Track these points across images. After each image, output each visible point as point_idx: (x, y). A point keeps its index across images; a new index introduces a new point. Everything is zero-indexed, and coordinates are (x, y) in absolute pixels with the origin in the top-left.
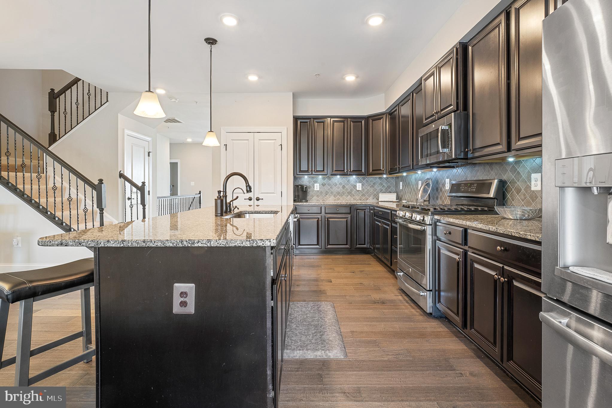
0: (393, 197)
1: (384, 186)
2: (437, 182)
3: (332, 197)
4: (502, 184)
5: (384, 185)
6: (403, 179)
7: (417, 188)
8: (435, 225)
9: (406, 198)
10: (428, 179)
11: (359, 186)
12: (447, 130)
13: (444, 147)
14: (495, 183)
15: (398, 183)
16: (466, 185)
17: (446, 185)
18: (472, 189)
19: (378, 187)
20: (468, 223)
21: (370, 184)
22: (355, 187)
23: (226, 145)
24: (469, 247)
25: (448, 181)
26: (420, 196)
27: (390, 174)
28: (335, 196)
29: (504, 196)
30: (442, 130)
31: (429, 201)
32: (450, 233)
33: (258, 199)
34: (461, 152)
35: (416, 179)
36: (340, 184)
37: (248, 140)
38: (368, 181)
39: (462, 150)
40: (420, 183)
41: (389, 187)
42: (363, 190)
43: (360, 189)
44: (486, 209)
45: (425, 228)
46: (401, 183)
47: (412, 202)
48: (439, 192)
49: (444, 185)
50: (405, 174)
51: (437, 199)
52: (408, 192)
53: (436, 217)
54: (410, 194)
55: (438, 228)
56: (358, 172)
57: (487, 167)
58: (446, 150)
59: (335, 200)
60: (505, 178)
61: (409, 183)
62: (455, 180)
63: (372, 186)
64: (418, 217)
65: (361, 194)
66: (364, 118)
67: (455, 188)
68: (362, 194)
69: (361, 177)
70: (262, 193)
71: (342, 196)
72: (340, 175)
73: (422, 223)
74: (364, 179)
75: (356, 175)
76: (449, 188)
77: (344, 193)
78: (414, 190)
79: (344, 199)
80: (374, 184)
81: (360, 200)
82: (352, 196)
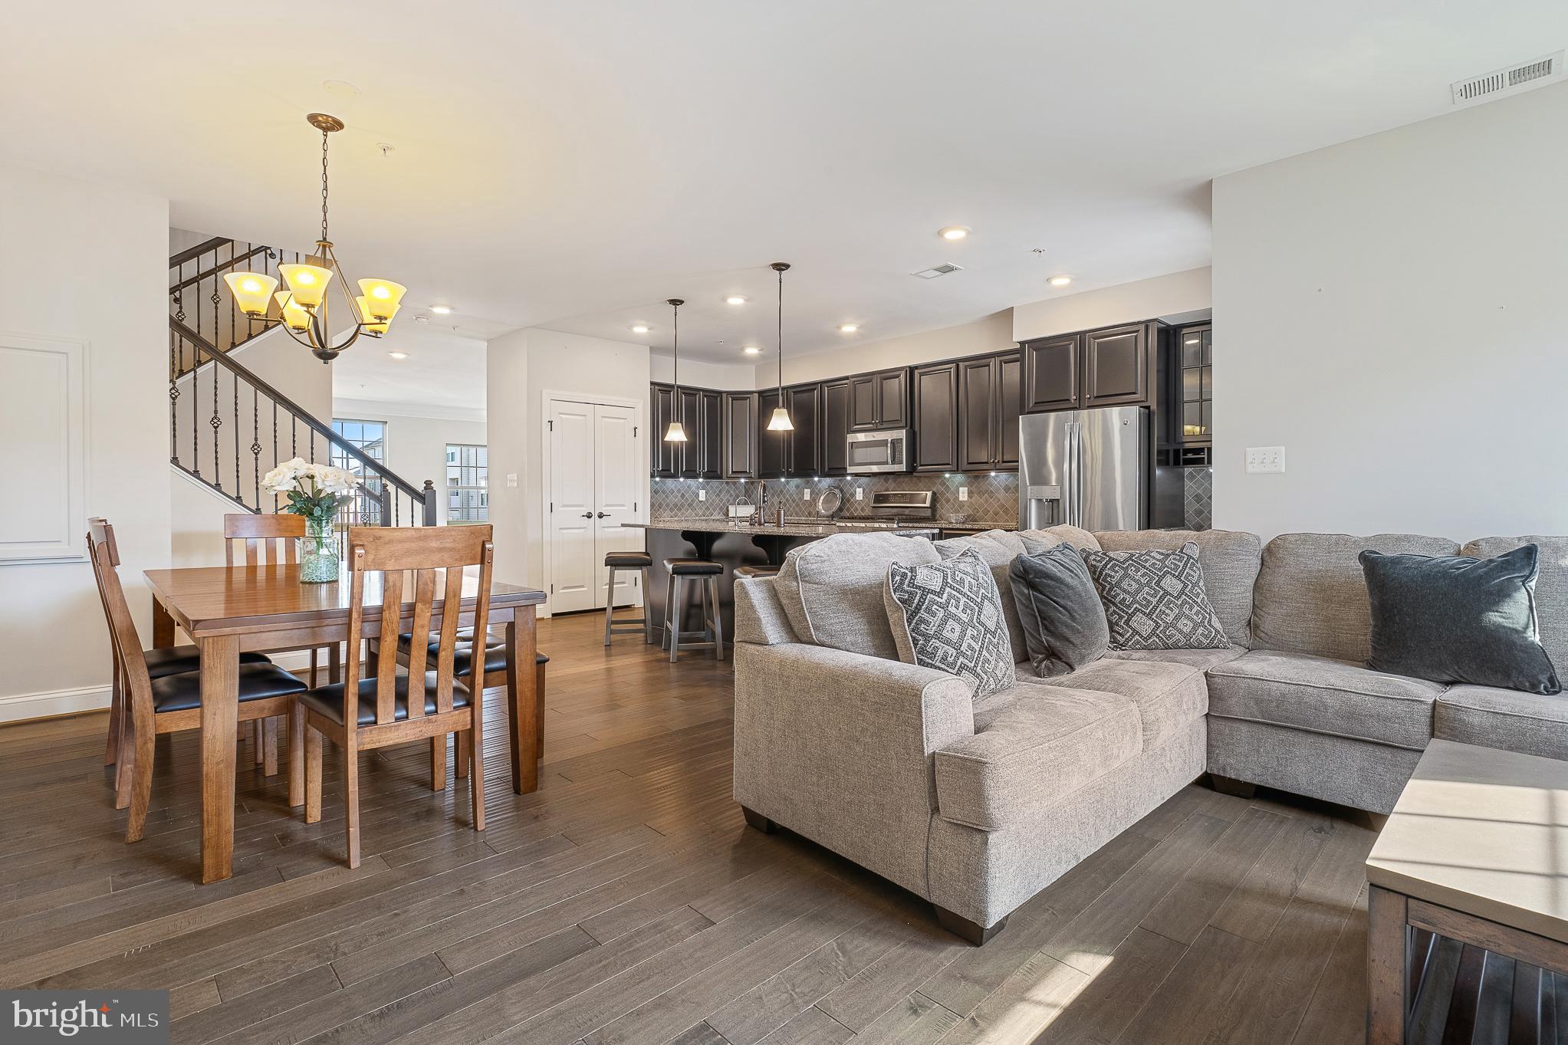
0: (749, 510)
1: (733, 495)
3: (668, 512)
4: (934, 494)
5: (731, 493)
6: (771, 486)
7: (802, 499)
10: (829, 487)
11: (702, 493)
14: (929, 494)
17: (857, 495)
18: (905, 499)
19: (724, 497)
21: (716, 492)
22: (697, 495)
23: (551, 422)
25: (860, 490)
26: (820, 507)
27: (756, 479)
28: (671, 510)
30: (892, 443)
33: (601, 516)
35: (798, 487)
36: (679, 491)
37: (584, 416)
38: (713, 487)
39: (911, 464)
40: (807, 491)
41: (737, 496)
42: (706, 500)
43: (704, 499)
49: (853, 495)
50: (783, 480)
56: (707, 476)
57: (915, 480)
60: (935, 490)
63: (718, 495)
65: (705, 507)
68: (707, 506)
70: (607, 506)
71: (680, 510)
72: (686, 477)
74: (708, 484)
75: (704, 477)
76: (861, 499)
77: (683, 505)
78: (794, 501)
79: (682, 514)
80: (720, 491)
81: (704, 516)
82: (694, 509)
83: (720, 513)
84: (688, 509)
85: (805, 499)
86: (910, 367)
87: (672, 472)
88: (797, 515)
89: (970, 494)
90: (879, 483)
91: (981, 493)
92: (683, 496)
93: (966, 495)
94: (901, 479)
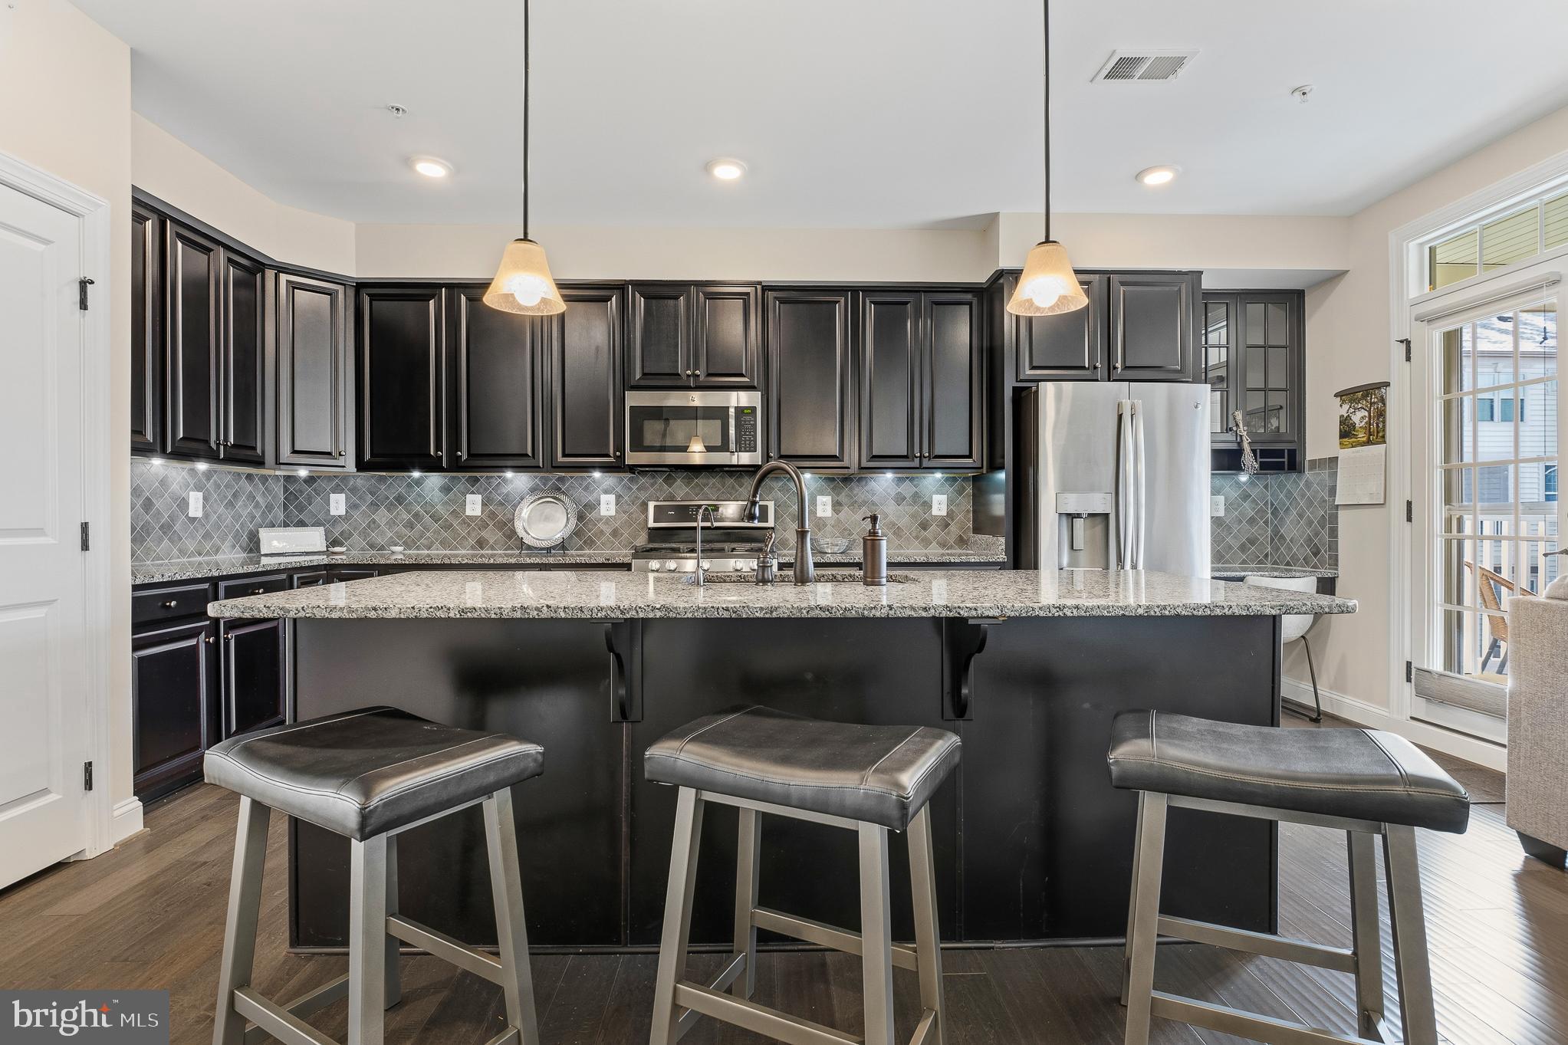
0: (312, 539)
11: (197, 500)
19: (244, 509)
21: (227, 494)
22: (184, 504)
25: (608, 498)
35: (450, 489)
38: (220, 485)
42: (206, 515)
43: (199, 514)
46: (341, 497)
49: (593, 506)
52: (390, 524)
54: (411, 526)
56: (232, 457)
61: (401, 498)
63: (230, 505)
65: (202, 532)
67: (667, 513)
68: (204, 530)
69: (202, 472)
74: (209, 477)
75: (221, 460)
76: (613, 513)
77: (147, 529)
78: (436, 518)
79: (146, 553)
80: (235, 495)
81: (200, 554)
82: (175, 539)
83: (234, 547)
84: (161, 540)
85: (469, 512)
88: (444, 544)
89: (837, 506)
90: (652, 485)
91: (855, 505)
93: (829, 508)
94: (699, 481)
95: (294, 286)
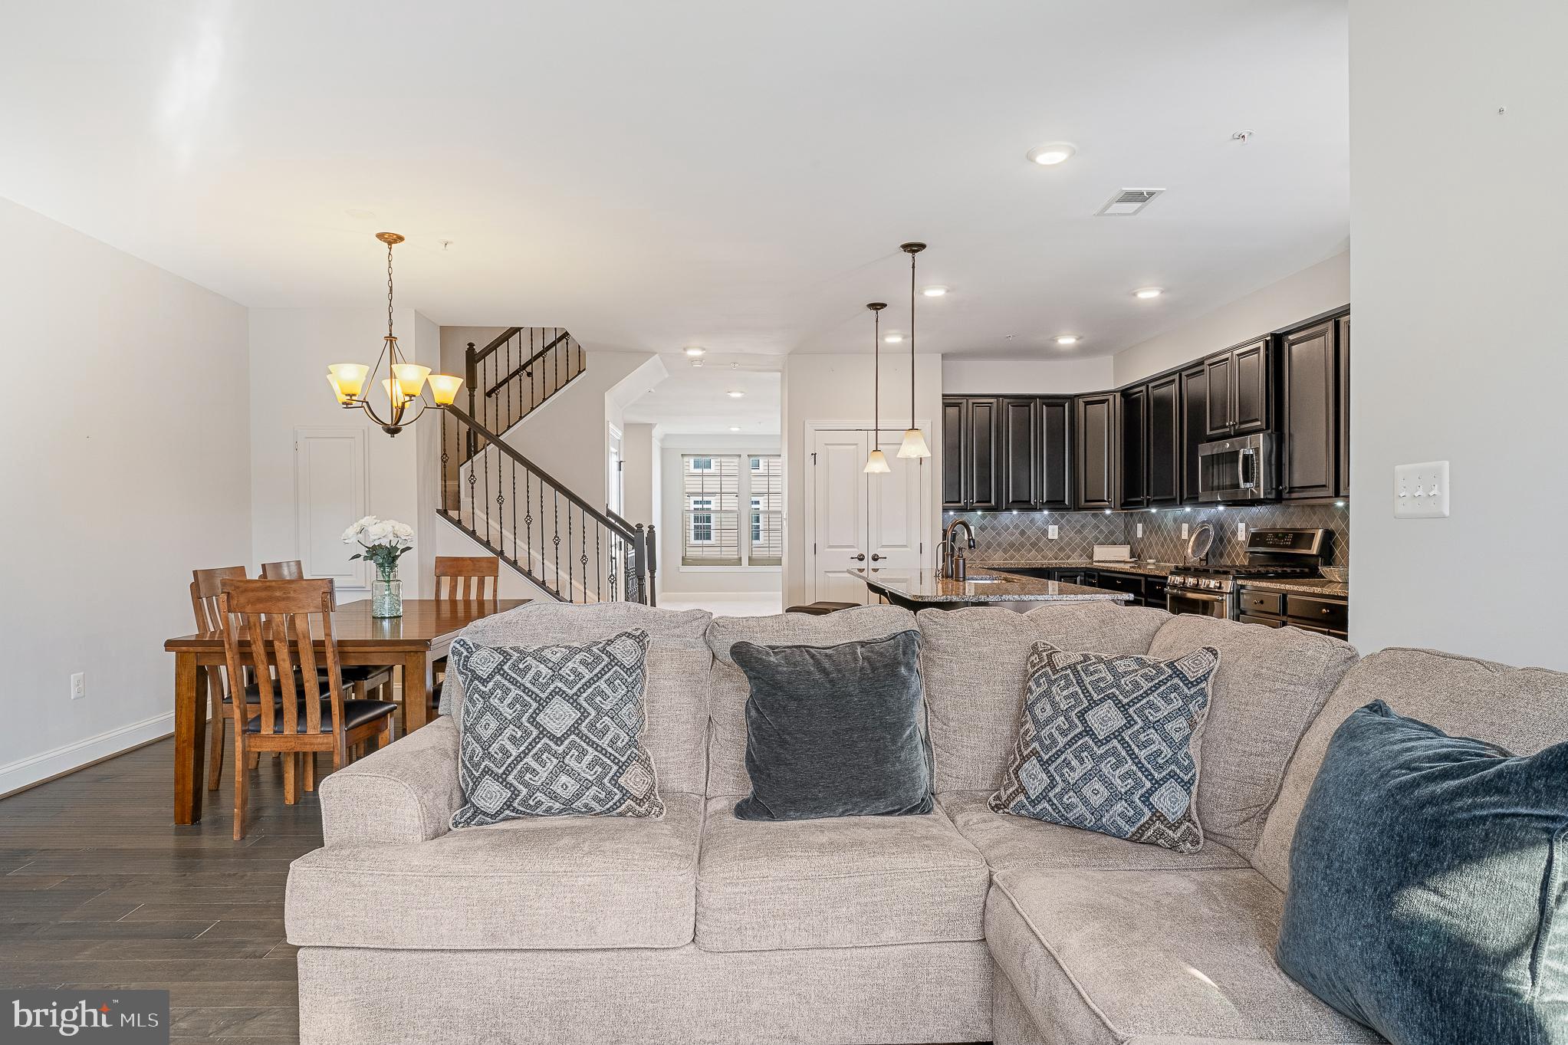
0: (1122, 552)
1: (1101, 531)
2: (1222, 527)
3: (1000, 553)
4: (1329, 535)
5: (1101, 529)
6: (1146, 520)
7: (1179, 537)
8: (1237, 593)
9: (1153, 556)
10: (1204, 522)
11: (1053, 529)
12: (1252, 455)
13: (1246, 480)
14: (1319, 534)
15: (1131, 526)
16: (1276, 535)
17: (1239, 533)
18: (1286, 541)
19: (1090, 534)
20: (1288, 587)
21: (1075, 528)
22: (1045, 532)
23: (815, 454)
24: (1290, 616)
25: (1242, 526)
26: (1190, 551)
27: (1122, 509)
28: (1005, 551)
29: (1331, 552)
30: (1244, 455)
31: (1207, 560)
32: (1262, 602)
33: (875, 558)
34: (1272, 489)
35: (1175, 520)
36: (1016, 527)
37: (856, 444)
38: (1070, 522)
39: (1274, 487)
40: (1185, 527)
41: (1112, 533)
42: (1061, 538)
43: (1056, 537)
44: (1307, 570)
45: (1224, 598)
46: (1140, 526)
47: (1165, 562)
48: (1225, 545)
49: (1235, 533)
50: (1154, 511)
51: (1221, 555)
52: (1157, 543)
53: (1240, 582)
54: (1163, 546)
55: (1243, 598)
56: (1055, 504)
57: (1308, 510)
58: (1248, 485)
59: (1006, 559)
60: (1332, 526)
61: (1159, 527)
62: (1256, 526)
63: (1079, 532)
64: (1213, 584)
65: (1058, 547)
66: (1068, 398)
67: (1256, 539)
68: (1060, 546)
69: (1056, 514)
70: (883, 546)
71: (1020, 550)
72: (1020, 509)
73: (1219, 591)
74: (1062, 518)
75: (1050, 509)
76: (1245, 537)
77: (1022, 545)
79: (1022, 557)
80: (1082, 526)
81: (1056, 559)
82: (1040, 550)
83: (1082, 556)
84: (1030, 551)
86: (1272, 335)
87: (993, 503)
92: (1023, 533)
95: (1087, 403)
